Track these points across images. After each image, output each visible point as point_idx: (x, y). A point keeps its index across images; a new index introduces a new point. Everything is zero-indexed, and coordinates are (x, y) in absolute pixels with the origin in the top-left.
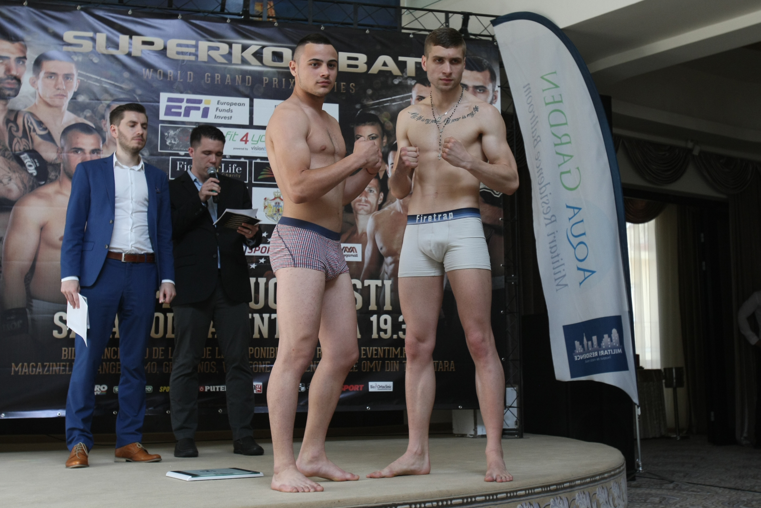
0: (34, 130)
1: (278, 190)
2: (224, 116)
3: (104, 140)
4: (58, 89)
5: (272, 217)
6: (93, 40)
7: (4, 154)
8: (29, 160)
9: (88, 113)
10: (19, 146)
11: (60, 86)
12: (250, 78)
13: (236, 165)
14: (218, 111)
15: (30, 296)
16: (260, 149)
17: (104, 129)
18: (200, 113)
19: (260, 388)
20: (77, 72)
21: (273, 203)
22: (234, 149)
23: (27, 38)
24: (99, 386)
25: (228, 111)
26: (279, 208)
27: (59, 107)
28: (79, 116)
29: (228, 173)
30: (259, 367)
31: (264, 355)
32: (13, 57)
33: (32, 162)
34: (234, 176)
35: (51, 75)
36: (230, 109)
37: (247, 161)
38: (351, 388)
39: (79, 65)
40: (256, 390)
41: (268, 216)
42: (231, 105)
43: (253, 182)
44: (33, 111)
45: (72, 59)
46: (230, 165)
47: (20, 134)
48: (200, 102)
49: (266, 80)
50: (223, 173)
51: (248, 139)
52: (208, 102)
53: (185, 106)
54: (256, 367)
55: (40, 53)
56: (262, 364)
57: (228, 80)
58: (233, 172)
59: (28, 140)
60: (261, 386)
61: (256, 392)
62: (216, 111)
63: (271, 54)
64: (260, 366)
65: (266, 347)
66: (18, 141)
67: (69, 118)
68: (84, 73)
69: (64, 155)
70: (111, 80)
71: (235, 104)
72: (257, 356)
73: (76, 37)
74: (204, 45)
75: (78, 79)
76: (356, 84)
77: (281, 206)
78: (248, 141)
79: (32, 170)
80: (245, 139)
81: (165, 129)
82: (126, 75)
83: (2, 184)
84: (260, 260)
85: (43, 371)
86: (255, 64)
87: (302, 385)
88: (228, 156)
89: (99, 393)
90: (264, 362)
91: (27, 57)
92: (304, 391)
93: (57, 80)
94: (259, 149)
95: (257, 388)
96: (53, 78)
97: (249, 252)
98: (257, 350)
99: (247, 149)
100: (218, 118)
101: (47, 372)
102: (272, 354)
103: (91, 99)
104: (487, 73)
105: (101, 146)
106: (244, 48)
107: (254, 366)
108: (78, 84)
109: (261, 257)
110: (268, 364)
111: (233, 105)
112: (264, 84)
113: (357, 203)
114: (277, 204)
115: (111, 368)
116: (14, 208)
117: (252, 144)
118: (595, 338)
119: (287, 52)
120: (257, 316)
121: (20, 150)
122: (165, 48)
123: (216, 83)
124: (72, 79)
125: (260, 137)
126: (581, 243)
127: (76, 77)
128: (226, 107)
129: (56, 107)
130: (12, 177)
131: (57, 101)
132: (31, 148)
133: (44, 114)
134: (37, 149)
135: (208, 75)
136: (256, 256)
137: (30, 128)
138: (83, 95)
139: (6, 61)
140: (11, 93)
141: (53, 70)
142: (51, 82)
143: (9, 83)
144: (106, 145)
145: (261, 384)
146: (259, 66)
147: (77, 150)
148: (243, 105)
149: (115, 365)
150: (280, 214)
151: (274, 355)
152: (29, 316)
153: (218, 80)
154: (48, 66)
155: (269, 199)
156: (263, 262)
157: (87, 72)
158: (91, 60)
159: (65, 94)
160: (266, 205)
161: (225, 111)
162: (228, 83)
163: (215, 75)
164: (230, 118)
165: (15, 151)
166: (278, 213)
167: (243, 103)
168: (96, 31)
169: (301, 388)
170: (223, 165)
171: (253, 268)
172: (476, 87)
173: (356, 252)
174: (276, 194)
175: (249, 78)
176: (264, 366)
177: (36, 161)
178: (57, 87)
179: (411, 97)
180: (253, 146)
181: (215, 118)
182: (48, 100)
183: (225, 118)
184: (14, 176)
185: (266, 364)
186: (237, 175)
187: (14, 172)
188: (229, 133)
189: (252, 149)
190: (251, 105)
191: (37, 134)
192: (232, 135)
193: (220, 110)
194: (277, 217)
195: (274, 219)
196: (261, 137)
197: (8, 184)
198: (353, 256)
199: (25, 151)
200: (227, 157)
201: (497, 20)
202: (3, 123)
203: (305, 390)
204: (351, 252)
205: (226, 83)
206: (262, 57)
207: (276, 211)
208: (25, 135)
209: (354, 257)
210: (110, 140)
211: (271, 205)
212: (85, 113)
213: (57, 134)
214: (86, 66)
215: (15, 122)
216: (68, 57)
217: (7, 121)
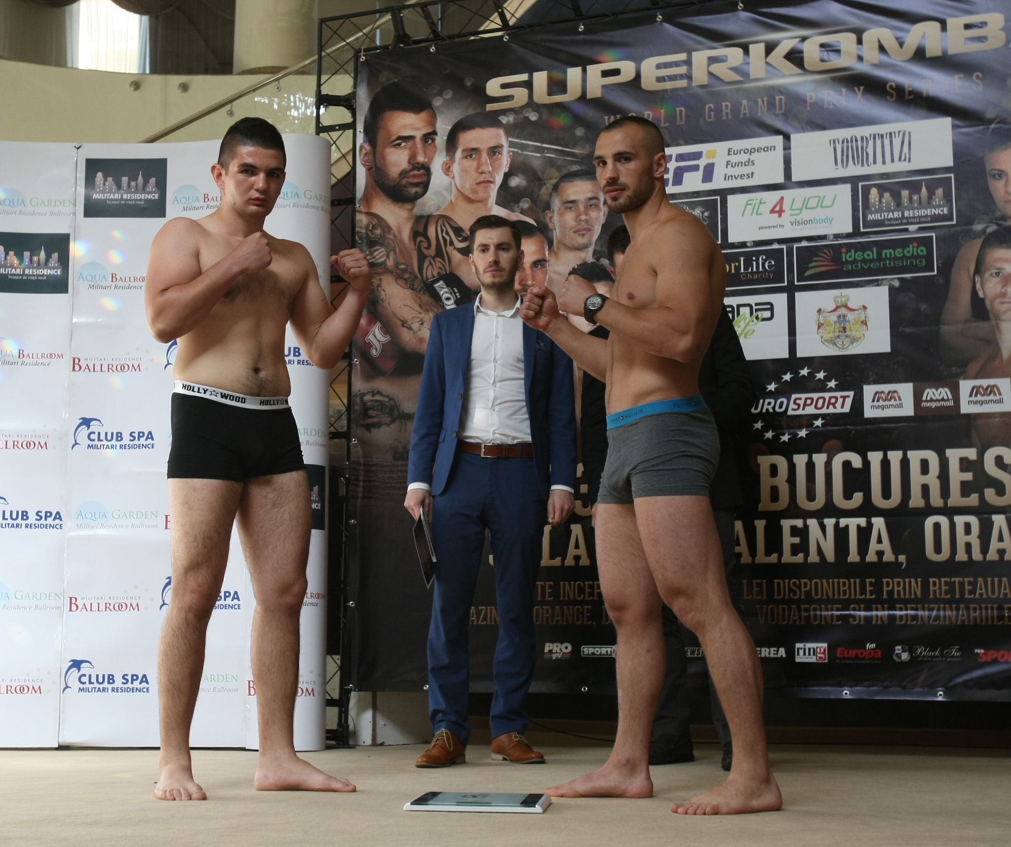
0: (452, 243)
1: (841, 293)
2: (740, 174)
3: (550, 243)
4: (482, 173)
5: (833, 342)
6: (528, 85)
7: (413, 285)
8: (446, 290)
9: (525, 204)
10: (430, 272)
11: (484, 168)
12: (782, 97)
13: (764, 257)
14: (729, 166)
16: (806, 222)
17: (551, 226)
18: (699, 174)
19: (824, 653)
20: (507, 139)
21: (834, 317)
22: (760, 228)
23: (437, 102)
24: (559, 645)
25: (747, 164)
26: (845, 324)
27: (484, 201)
28: (513, 211)
29: (752, 273)
30: (821, 615)
31: (830, 593)
32: (418, 134)
33: (451, 293)
34: (762, 276)
35: (471, 153)
36: (749, 159)
37: (784, 247)
38: (1003, 656)
39: (510, 130)
40: (817, 656)
41: (827, 341)
42: (751, 152)
43: (796, 283)
44: (448, 214)
45: (500, 122)
46: (754, 258)
47: (432, 251)
48: (698, 156)
49: (811, 98)
50: (742, 273)
51: (783, 209)
52: (712, 154)
53: (675, 167)
54: (815, 615)
55: (455, 121)
56: (827, 610)
57: (745, 109)
58: (761, 269)
59: (444, 260)
60: (825, 650)
61: (817, 660)
62: (727, 167)
63: (818, 48)
64: (823, 613)
65: (834, 578)
66: (430, 264)
68: (518, 141)
70: (557, 145)
71: (759, 149)
72: (817, 594)
73: (504, 86)
74: (700, 57)
75: (509, 152)
76: (983, 74)
77: (849, 322)
78: (784, 211)
79: (450, 305)
80: (777, 209)
82: (580, 132)
83: (412, 331)
84: (814, 422)
85: (478, 619)
86: (792, 73)
87: (902, 648)
88: (751, 242)
89: (559, 656)
90: (829, 606)
91: (438, 131)
92: (907, 660)
93: (480, 157)
94: (804, 222)
95: (817, 652)
96: (474, 156)
97: (793, 410)
98: (816, 583)
99: (782, 226)
100: (730, 178)
101: (482, 621)
102: (845, 592)
103: (528, 182)
105: (547, 253)
106: (770, 48)
107: (812, 613)
108: (509, 160)
109: (816, 417)
110: (838, 610)
111: (753, 152)
112: (808, 104)
113: (998, 301)
114: (842, 318)
115: (575, 614)
117: (791, 215)
119: (846, 41)
120: (813, 523)
121: (434, 277)
122: (638, 76)
123: (724, 118)
124: (500, 153)
125: (806, 202)
127: (506, 150)
128: (744, 158)
129: (480, 201)
130: (424, 319)
132: (448, 272)
133: (463, 216)
134: (456, 273)
135: (710, 107)
136: (807, 415)
137: (445, 240)
138: (517, 176)
139: (410, 144)
140: (418, 189)
141: (474, 145)
142: (471, 164)
143: (414, 176)
144: (554, 250)
145: (825, 645)
146: (799, 75)
148: (773, 148)
149: (581, 610)
150: (847, 336)
151: (848, 594)
153: (727, 113)
155: (827, 311)
156: (820, 425)
157: (521, 138)
158: (527, 118)
159: (491, 180)
160: (822, 321)
161: (742, 166)
162: (745, 114)
163: (722, 105)
164: (750, 176)
165: (427, 279)
166: (844, 334)
167: (772, 145)
168: (531, 69)
169: (901, 654)
170: (742, 259)
171: (802, 437)
173: (1000, 394)
174: (839, 301)
175: (780, 100)
176: (830, 613)
177: (455, 289)
178: (480, 170)
180: (792, 219)
181: (725, 179)
182: (469, 193)
183: (742, 176)
184: (427, 317)
185: (834, 609)
186: (767, 274)
187: (427, 311)
188: (749, 202)
189: (792, 225)
190: (787, 148)
191: (455, 248)
192: (755, 204)
193: (732, 164)
194: (843, 342)
195: (838, 345)
196: (807, 199)
197: (420, 330)
198: (995, 402)
199: (441, 277)
200: (748, 244)
202: (410, 239)
203: (909, 658)
204: (990, 394)
205: (741, 116)
206: (802, 59)
207: (839, 332)
208: (439, 253)
209: (995, 404)
210: (559, 242)
211: (830, 321)
212: (521, 204)
214: (520, 129)
215: (425, 234)
216: (492, 120)
217: (415, 234)
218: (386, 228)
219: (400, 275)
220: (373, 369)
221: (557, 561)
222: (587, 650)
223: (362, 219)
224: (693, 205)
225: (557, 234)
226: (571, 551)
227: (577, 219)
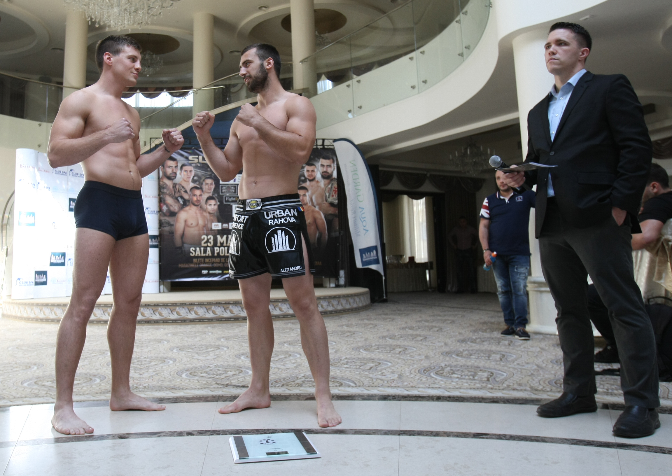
0: (181, 189)
6: (198, 158)
7: (173, 198)
8: (180, 199)
9: (198, 183)
10: (177, 195)
11: (188, 175)
15: (183, 243)
17: (203, 188)
18: (233, 180)
20: (194, 169)
24: (204, 271)
27: (188, 181)
28: (195, 184)
32: (174, 166)
35: (186, 171)
44: (181, 183)
45: (192, 165)
47: (177, 191)
55: (182, 164)
59: (180, 193)
62: (238, 179)
66: (177, 193)
67: (192, 185)
69: (191, 197)
70: (204, 171)
73: (193, 158)
79: (182, 202)
81: (222, 187)
83: (173, 207)
85: (188, 266)
91: (178, 165)
93: (188, 172)
103: (198, 178)
104: (331, 160)
108: (194, 173)
116: (177, 215)
118: (369, 253)
124: (192, 172)
126: (364, 221)
130: (175, 205)
131: (188, 180)
132: (181, 195)
133: (184, 184)
134: (183, 196)
139: (172, 168)
140: (174, 177)
141: (186, 169)
142: (185, 173)
143: (173, 174)
144: (203, 193)
147: (195, 195)
152: (183, 249)
154: (185, 168)
158: (198, 165)
159: (190, 177)
165: (176, 197)
168: (199, 155)
172: (327, 166)
177: (182, 199)
179: (304, 170)
182: (185, 179)
184: (177, 205)
187: (176, 203)
191: (182, 191)
197: (175, 207)
199: (179, 196)
201: (335, 141)
208: (179, 191)
213: (188, 191)
214: (196, 167)
215: (175, 187)
216: (190, 164)
217: (173, 187)
218: (167, 185)
219: (170, 195)
220: (165, 215)
221: (205, 255)
222: (211, 272)
223: (161, 183)
224: (232, 186)
225: (204, 190)
226: (208, 253)
227: (208, 187)
